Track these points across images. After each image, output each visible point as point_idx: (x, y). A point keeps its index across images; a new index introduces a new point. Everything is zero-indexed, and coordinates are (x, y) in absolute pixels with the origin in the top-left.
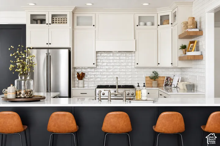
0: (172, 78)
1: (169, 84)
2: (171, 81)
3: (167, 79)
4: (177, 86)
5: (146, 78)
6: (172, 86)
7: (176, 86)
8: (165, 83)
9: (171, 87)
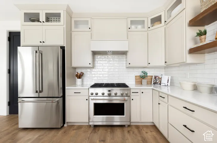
0: (161, 77)
1: (158, 83)
2: (160, 80)
3: (155, 78)
4: (168, 85)
5: (136, 77)
6: (162, 84)
7: (166, 85)
8: (153, 81)
9: (160, 85)
